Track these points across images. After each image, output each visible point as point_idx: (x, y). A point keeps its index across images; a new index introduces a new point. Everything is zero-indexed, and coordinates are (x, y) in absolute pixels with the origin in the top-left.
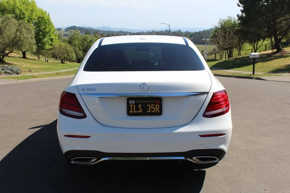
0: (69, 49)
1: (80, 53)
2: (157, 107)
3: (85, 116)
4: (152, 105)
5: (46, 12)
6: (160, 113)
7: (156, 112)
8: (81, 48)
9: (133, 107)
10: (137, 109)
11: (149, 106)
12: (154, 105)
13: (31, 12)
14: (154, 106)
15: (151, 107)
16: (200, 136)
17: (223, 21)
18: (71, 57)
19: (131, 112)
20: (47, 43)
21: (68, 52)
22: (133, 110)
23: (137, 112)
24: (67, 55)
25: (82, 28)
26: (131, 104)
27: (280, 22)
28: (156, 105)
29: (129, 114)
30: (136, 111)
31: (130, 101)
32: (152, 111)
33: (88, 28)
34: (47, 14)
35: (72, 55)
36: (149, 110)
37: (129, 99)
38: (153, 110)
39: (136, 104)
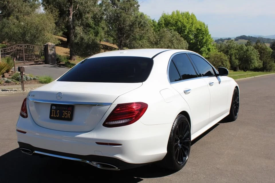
0: (224, 58)
1: (236, 62)
2: (69, 113)
4: (66, 111)
5: (205, 24)
6: (70, 119)
7: (68, 117)
8: (237, 57)
9: (54, 111)
10: (56, 114)
11: (64, 112)
12: (67, 111)
13: (191, 25)
14: (67, 113)
15: (65, 113)
16: (96, 143)
18: (225, 65)
19: (52, 116)
20: (205, 52)
21: (222, 61)
22: (53, 115)
23: (56, 116)
24: (221, 64)
25: (251, 37)
26: (53, 109)
28: (69, 112)
31: (53, 107)
32: (65, 117)
33: (257, 37)
34: (206, 26)
35: (226, 64)
36: (63, 116)
37: (52, 105)
38: (66, 115)
39: (56, 110)
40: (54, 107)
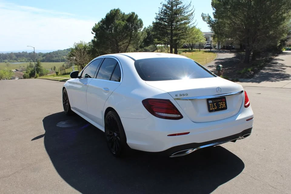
3: (181, 117)
4: (221, 103)
6: (225, 108)
9: (211, 105)
10: (214, 106)
15: (221, 104)
16: (246, 120)
17: (77, 44)
19: (211, 109)
22: (212, 108)
26: (210, 103)
27: (121, 45)
28: (223, 102)
29: (210, 111)
30: (213, 108)
36: (220, 107)
37: (208, 100)
38: (222, 106)
39: (213, 103)
40: (210, 102)
